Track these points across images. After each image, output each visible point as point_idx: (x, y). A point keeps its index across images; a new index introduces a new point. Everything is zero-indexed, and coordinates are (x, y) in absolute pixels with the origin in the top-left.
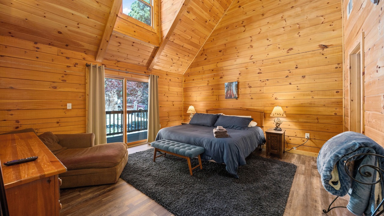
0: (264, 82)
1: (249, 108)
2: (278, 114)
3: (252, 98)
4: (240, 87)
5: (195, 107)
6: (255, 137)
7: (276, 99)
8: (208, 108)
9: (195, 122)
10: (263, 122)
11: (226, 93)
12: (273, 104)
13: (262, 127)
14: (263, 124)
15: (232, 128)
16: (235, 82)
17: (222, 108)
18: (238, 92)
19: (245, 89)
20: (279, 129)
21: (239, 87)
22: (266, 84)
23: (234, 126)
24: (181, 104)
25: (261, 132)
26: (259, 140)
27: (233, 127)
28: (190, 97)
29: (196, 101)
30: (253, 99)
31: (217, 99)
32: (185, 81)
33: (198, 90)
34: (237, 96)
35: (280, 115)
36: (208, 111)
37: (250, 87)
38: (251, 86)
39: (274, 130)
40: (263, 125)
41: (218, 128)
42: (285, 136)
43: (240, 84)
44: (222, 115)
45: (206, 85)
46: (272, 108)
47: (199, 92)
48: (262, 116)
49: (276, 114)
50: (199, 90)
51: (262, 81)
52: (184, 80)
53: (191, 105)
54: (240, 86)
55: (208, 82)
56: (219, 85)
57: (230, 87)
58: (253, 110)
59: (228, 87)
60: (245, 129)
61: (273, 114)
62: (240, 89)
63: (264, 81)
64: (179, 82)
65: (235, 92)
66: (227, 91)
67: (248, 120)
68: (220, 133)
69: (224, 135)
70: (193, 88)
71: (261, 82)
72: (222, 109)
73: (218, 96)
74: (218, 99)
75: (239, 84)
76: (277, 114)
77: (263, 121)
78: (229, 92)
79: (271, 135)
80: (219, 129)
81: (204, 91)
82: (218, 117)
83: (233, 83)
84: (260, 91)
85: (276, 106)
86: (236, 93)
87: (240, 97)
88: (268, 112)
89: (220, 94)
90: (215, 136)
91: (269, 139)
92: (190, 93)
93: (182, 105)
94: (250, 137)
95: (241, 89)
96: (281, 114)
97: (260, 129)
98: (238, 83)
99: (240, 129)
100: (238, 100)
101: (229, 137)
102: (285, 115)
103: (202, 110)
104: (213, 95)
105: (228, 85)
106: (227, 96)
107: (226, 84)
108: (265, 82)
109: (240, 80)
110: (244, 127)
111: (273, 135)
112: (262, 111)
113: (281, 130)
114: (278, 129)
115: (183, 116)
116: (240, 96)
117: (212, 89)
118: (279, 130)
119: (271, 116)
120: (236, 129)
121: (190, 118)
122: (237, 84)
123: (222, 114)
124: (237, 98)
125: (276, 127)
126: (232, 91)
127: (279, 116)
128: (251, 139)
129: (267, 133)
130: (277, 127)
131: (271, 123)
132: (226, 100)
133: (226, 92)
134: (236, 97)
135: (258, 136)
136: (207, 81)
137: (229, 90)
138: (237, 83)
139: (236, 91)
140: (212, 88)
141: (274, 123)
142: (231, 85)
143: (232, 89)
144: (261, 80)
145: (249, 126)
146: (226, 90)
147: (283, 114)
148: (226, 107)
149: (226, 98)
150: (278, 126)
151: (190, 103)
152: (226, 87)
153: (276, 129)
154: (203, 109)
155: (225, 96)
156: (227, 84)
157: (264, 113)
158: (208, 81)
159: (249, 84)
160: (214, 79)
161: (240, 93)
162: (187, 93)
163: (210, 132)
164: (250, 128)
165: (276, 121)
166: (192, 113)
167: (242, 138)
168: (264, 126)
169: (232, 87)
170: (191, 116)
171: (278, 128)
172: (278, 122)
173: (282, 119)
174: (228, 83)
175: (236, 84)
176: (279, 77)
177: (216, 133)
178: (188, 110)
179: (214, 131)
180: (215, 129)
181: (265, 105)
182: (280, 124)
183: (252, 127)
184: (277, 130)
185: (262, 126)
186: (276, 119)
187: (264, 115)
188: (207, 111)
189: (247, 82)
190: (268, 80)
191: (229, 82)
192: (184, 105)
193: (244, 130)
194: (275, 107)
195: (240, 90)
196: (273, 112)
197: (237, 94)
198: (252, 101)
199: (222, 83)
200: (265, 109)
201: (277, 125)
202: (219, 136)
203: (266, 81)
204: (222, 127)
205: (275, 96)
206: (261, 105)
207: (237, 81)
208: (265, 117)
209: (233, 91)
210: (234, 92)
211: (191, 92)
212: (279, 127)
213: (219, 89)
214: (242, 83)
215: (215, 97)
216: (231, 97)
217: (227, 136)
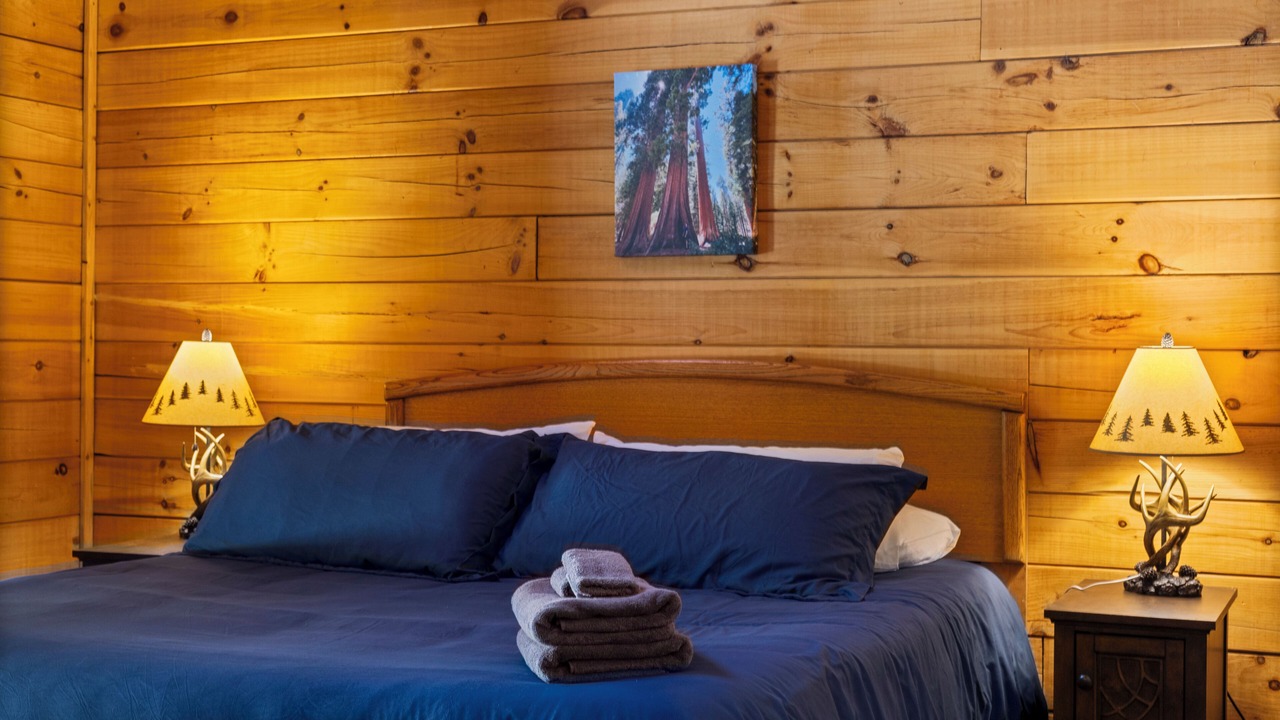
0: (1035, 86)
1: (875, 368)
2: (1168, 426)
3: (906, 259)
4: (780, 130)
5: (244, 356)
6: (948, 666)
7: (1151, 264)
8: (407, 370)
9: (270, 527)
10: (1015, 516)
11: (630, 190)
12: (1120, 321)
13: (1009, 568)
14: (1016, 535)
15: (699, 585)
16: (734, 69)
17: (578, 363)
18: (757, 187)
19: (838, 149)
20: (1176, 580)
21: (770, 123)
22: (1051, 106)
23: (722, 557)
24: (66, 321)
25: (1006, 623)
26: (988, 698)
27: (717, 567)
28: (186, 235)
29: (261, 277)
30: (914, 270)
31: (515, 264)
32: (116, 31)
33: (285, 143)
34: (747, 230)
35: (1190, 431)
36: (415, 405)
37: (891, 132)
38: (898, 118)
39: (1129, 588)
40: (1016, 545)
41: (571, 569)
42: (1225, 650)
43: (780, 92)
44: (589, 445)
45: (387, 86)
46: (1109, 360)
47: (306, 173)
48: (1012, 451)
49: (1147, 421)
50: (302, 141)
51: (1012, 69)
52: (111, 11)
53: (193, 327)
54: (780, 116)
55: (418, 59)
56: (540, 92)
57: (671, 123)
58: (919, 388)
59: (656, 127)
60: (849, 587)
61: (1118, 429)
62: (778, 149)
63: (1031, 77)
64: (44, 31)
65: (725, 187)
66: (642, 170)
67: (876, 485)
68: (604, 624)
69: (642, 650)
70: (222, 121)
71: (998, 82)
72: (581, 372)
73: (530, 223)
74: (529, 254)
75: (769, 93)
76: (1158, 422)
77: (1015, 500)
78: (662, 178)
79: (1104, 643)
80: (585, 586)
81: (368, 167)
82: (542, 457)
83: (703, 75)
84: (995, 174)
85: (1152, 342)
86: (737, 198)
87: (779, 242)
88: (1071, 406)
89: (561, 201)
90: (546, 665)
91: (1085, 687)
92: (189, 180)
93: (75, 333)
94: (903, 669)
95: (792, 149)
96: (1199, 426)
97: (990, 581)
98: (766, 77)
99: (791, 595)
100: (758, 272)
101: (702, 664)
102: (1230, 441)
103: (339, 392)
104: (471, 215)
105: (648, 96)
106: (635, 221)
107: (635, 83)
108: (1041, 86)
109: (785, 55)
110: (835, 568)
111: (1127, 645)
112: (1014, 398)
113: (1193, 593)
114: (1163, 582)
115: (89, 467)
116: (778, 229)
117: (467, 142)
118: (1175, 593)
119: (1101, 442)
120: (744, 594)
121: (181, 491)
122: (755, 97)
123: (580, 429)
124: (746, 255)
125: (1146, 558)
126: (694, 171)
127: (1178, 441)
128: (914, 690)
129: (1070, 626)
130: (1157, 560)
131: (1096, 522)
132: (623, 268)
133: (621, 176)
134: (734, 238)
135: (979, 658)
136: (402, 43)
137: (659, 161)
138: (746, 84)
139: (742, 175)
140: (463, 125)
141: (1122, 524)
142: (685, 106)
143: (692, 147)
144: (999, 66)
145: (885, 557)
146: (628, 156)
147: (1214, 424)
148: (627, 352)
149: (629, 249)
150: (1163, 552)
151: (187, 306)
152: (633, 118)
153: (1148, 580)
154: (348, 377)
155: (610, 231)
156: (638, 88)
157: (1030, 422)
158: (418, 43)
159: (882, 100)
160: (483, 18)
161: (779, 196)
162: (143, 177)
163: (465, 631)
164: (888, 575)
165: (1146, 502)
166: (216, 430)
167: (831, 678)
168: (1024, 552)
169: (701, 124)
170: (204, 468)
171: (1161, 565)
172: (1172, 510)
173: (1202, 480)
174: (652, 80)
175: (740, 97)
176: (1176, 37)
177: (550, 624)
178: (163, 391)
179: (528, 605)
180: (536, 589)
181: (1035, 333)
182: (1187, 524)
183: (907, 569)
184: (1161, 593)
185: (1011, 556)
186: (1148, 477)
187: (1032, 441)
188: (399, 399)
189: (865, 80)
190: (1069, 63)
191: (665, 61)
192: (107, 331)
193: (833, 595)
194: (1139, 353)
195: (780, 167)
196: (1123, 404)
197: (750, 203)
198: (912, 284)
199: (588, 70)
200: (1039, 377)
201: (1158, 545)
202: (593, 659)
203: (1058, 70)
204: (614, 565)
205: (1134, 244)
206: (998, 332)
207: (756, 59)
208: (1036, 463)
209: (711, 169)
210: (712, 183)
211: (207, 173)
212: (1176, 559)
213: (544, 141)
214: (810, 79)
215: (494, 233)
216: (677, 241)
217: (675, 660)
